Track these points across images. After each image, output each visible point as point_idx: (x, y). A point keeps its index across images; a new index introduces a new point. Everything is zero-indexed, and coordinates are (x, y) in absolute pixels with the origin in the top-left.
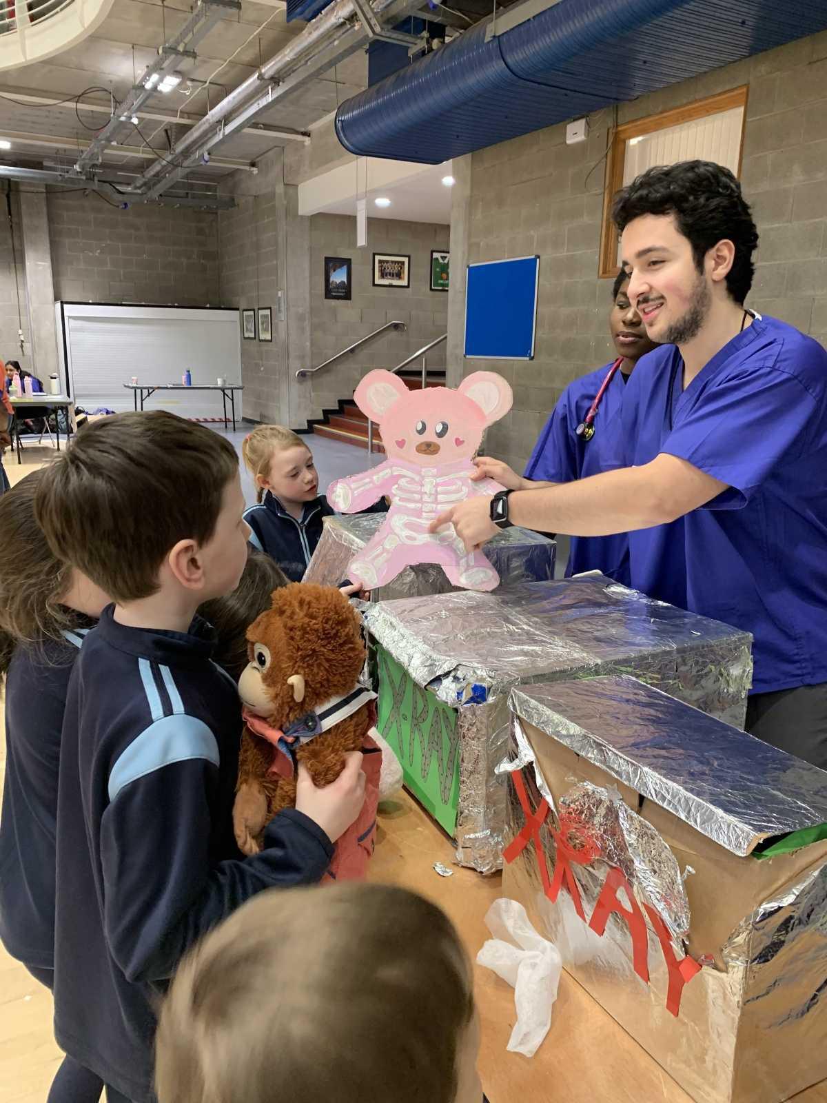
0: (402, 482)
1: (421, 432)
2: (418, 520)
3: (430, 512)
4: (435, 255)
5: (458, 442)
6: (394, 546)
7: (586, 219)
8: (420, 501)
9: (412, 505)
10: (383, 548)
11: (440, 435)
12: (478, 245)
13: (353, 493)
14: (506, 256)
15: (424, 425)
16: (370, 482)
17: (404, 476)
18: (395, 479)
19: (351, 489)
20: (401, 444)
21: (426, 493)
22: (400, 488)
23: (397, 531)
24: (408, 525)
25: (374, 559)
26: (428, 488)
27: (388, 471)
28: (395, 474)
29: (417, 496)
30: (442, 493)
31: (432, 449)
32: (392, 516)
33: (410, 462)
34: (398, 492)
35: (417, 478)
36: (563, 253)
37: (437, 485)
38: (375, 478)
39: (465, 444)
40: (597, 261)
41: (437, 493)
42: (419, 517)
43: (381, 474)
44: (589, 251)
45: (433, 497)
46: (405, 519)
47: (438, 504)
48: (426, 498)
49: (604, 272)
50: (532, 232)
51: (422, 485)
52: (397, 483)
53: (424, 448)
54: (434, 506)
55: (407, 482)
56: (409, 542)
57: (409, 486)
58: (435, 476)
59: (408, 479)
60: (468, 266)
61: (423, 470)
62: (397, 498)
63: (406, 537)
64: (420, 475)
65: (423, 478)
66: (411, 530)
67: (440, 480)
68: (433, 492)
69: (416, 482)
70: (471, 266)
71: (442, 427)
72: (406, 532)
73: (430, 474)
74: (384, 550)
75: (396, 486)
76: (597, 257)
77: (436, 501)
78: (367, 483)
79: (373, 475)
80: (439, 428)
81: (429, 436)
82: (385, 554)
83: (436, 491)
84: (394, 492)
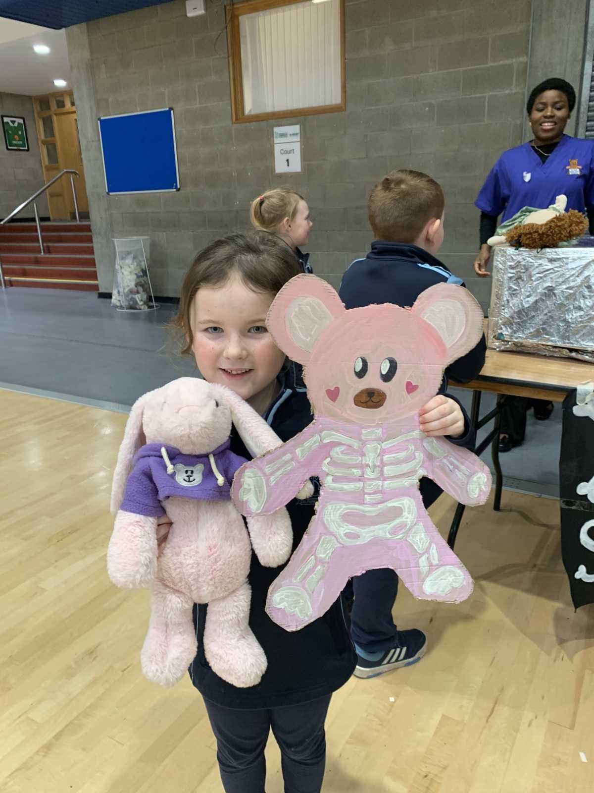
0: (336, 452)
1: (361, 374)
2: (361, 507)
3: (375, 493)
4: (6, 120)
5: (411, 388)
6: (329, 552)
7: (214, 78)
8: (361, 479)
9: (349, 486)
10: (316, 559)
11: (387, 377)
12: (107, 101)
13: (268, 481)
14: (139, 109)
15: (365, 362)
16: (292, 459)
17: (339, 444)
18: (325, 449)
19: (264, 474)
20: (333, 394)
21: (368, 465)
22: (332, 463)
23: (333, 528)
24: (347, 518)
25: (304, 579)
26: (370, 459)
27: (317, 437)
28: (325, 441)
29: (357, 472)
30: (391, 464)
31: (375, 399)
32: (324, 506)
33: (347, 421)
34: (332, 469)
35: (356, 444)
36: (197, 105)
37: (383, 452)
38: (298, 451)
39: (419, 390)
40: (230, 111)
41: (383, 464)
42: (362, 503)
43: (307, 444)
44: (221, 103)
45: (378, 470)
46: (343, 508)
47: (385, 479)
48: (369, 473)
49: (236, 119)
50: (162, 89)
51: (363, 455)
52: (329, 456)
53: (364, 398)
54: (380, 483)
55: (342, 452)
56: (349, 542)
57: (346, 457)
58: (380, 440)
59: (343, 448)
60: (99, 119)
61: (364, 431)
62: (330, 478)
63: (346, 535)
64: (360, 440)
65: (364, 443)
66: (352, 524)
67: (385, 445)
68: (378, 464)
69: (354, 451)
70: (102, 118)
71: (388, 365)
72: (344, 529)
73: (373, 437)
74: (319, 561)
75: (328, 460)
76: (229, 108)
77: (382, 477)
78: (287, 462)
79: (295, 447)
80: (385, 368)
81: (372, 381)
82: (319, 567)
83: (382, 461)
84: (324, 469)
